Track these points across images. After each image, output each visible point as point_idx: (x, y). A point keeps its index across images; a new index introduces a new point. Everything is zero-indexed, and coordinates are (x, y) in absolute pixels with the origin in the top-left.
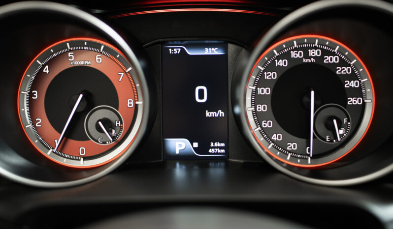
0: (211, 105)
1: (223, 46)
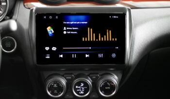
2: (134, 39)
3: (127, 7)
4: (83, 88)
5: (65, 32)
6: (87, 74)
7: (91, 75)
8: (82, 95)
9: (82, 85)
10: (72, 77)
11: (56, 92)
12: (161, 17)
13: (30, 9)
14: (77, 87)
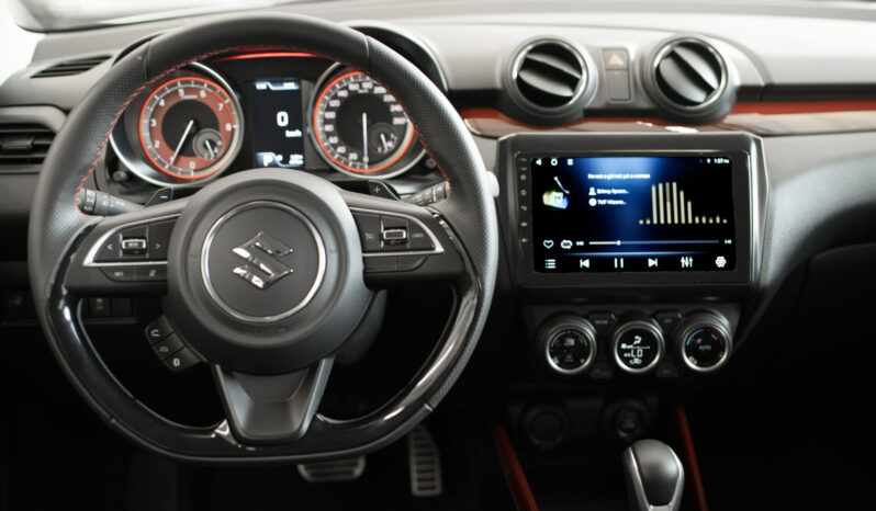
0: (291, 127)
1: (298, 82)
2: (772, 218)
3: (751, 135)
4: (640, 350)
5: (593, 202)
6: (647, 312)
7: (660, 316)
8: (635, 366)
9: (638, 339)
10: (610, 320)
11: (569, 358)
12: (841, 160)
13: (496, 138)
14: (624, 346)
